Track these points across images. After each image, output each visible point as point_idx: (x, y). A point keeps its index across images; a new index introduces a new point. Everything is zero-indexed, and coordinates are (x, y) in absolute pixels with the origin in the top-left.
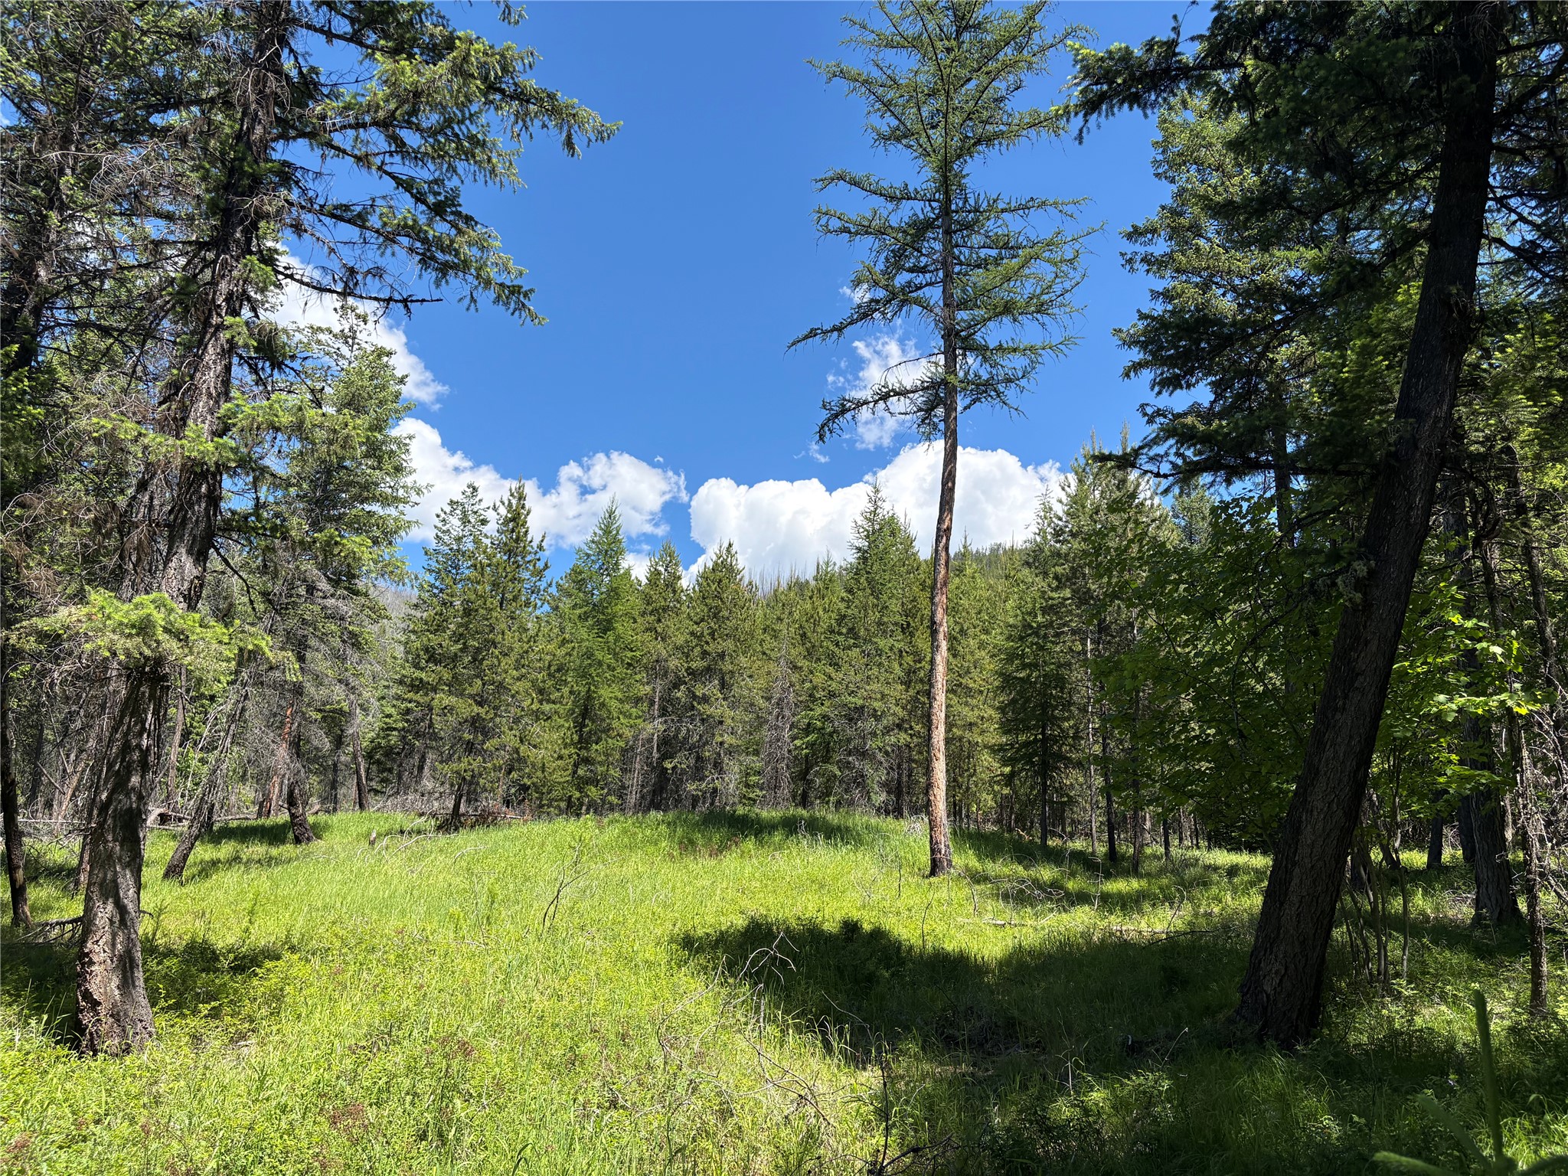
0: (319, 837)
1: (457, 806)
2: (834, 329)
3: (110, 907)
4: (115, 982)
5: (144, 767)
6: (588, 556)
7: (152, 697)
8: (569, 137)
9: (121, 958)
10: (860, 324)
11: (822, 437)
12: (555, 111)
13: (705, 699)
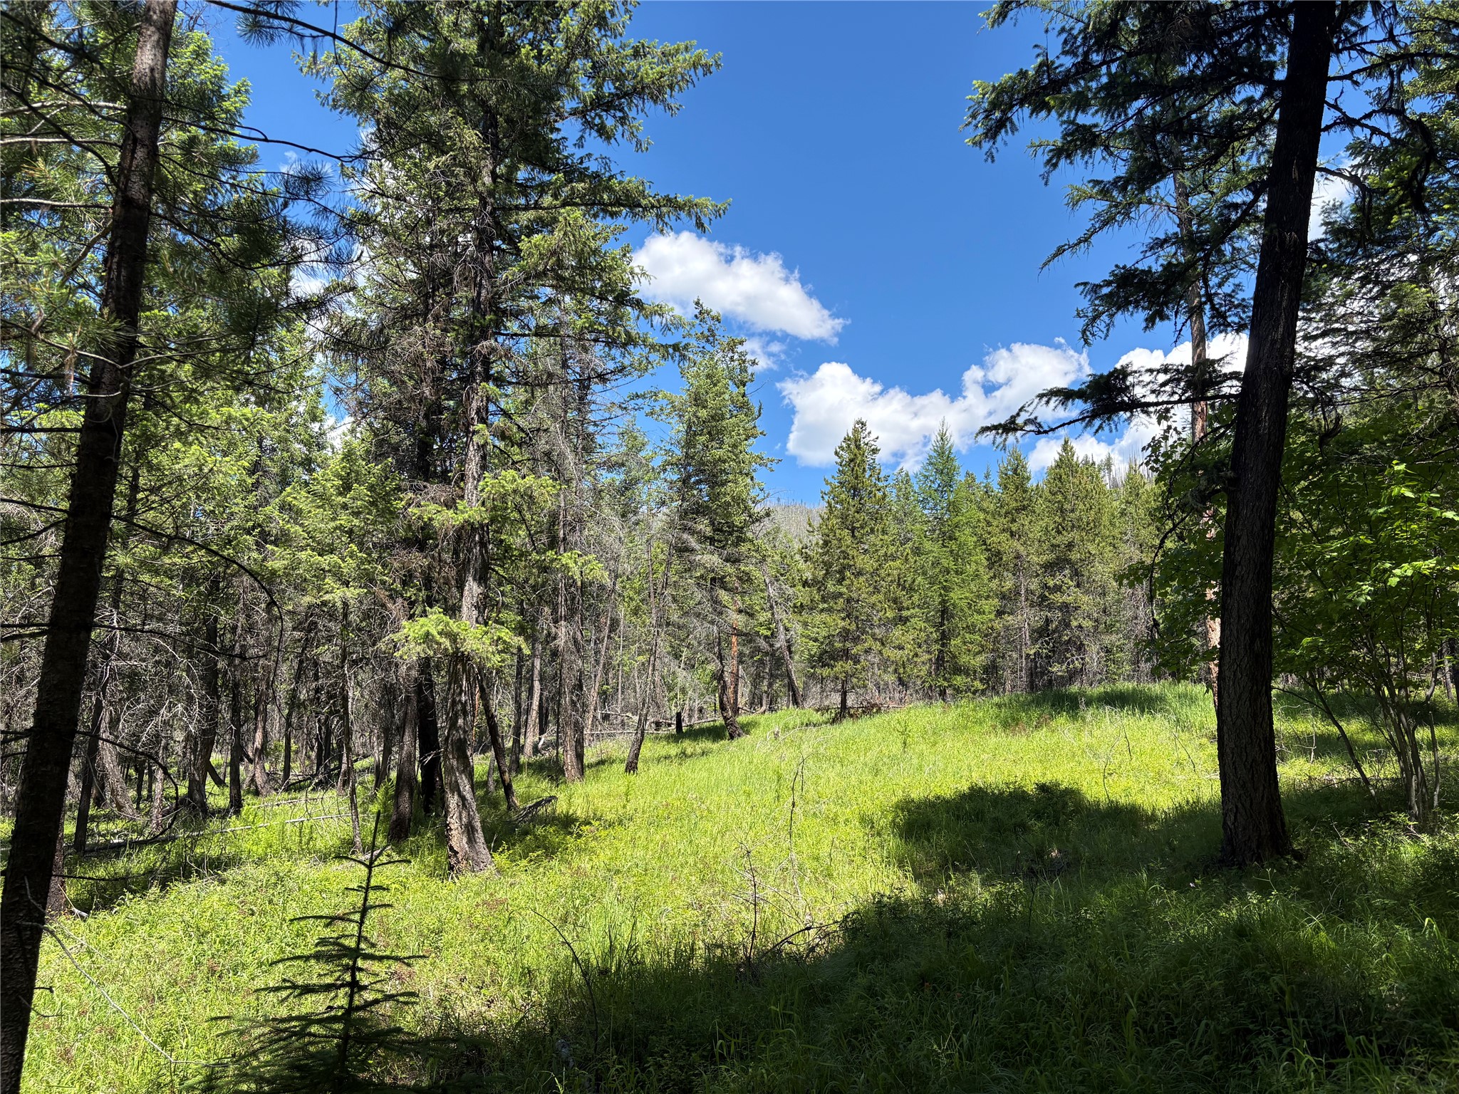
0: (748, 733)
1: (844, 701)
2: (1080, 242)
3: (456, 797)
4: (465, 840)
5: (465, 713)
6: (927, 477)
7: (464, 670)
8: (698, 218)
9: (466, 826)
10: (1105, 229)
11: (1086, 342)
12: (680, 207)
13: (1058, 589)
